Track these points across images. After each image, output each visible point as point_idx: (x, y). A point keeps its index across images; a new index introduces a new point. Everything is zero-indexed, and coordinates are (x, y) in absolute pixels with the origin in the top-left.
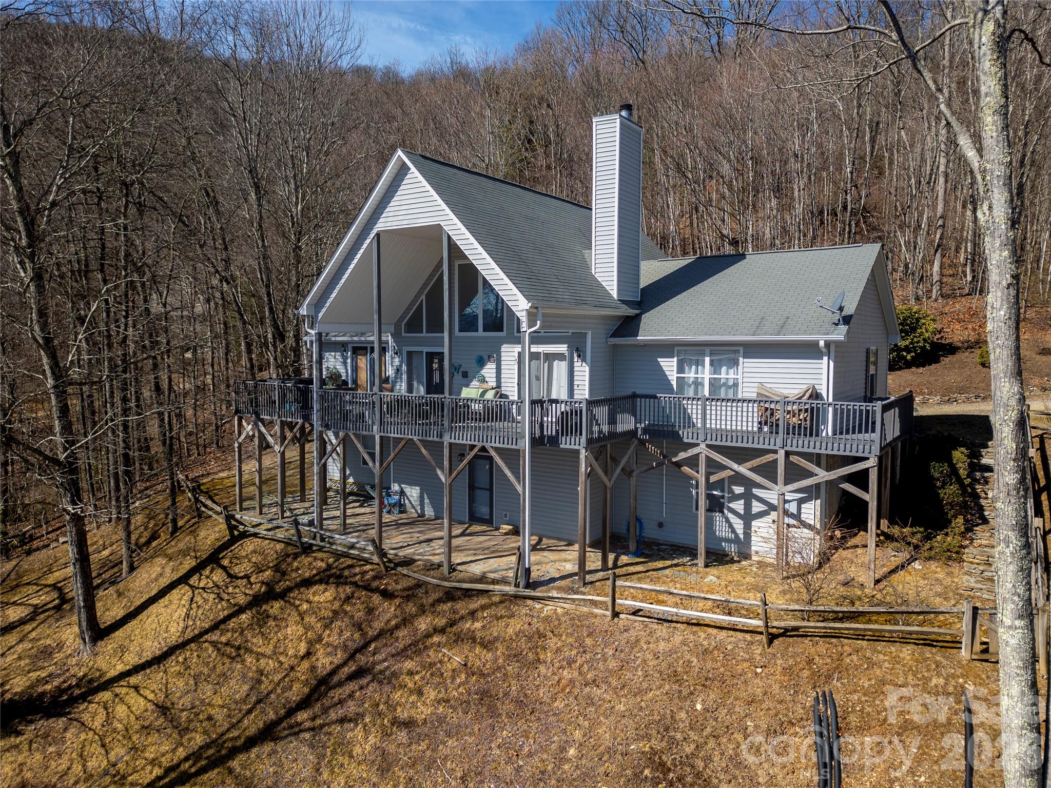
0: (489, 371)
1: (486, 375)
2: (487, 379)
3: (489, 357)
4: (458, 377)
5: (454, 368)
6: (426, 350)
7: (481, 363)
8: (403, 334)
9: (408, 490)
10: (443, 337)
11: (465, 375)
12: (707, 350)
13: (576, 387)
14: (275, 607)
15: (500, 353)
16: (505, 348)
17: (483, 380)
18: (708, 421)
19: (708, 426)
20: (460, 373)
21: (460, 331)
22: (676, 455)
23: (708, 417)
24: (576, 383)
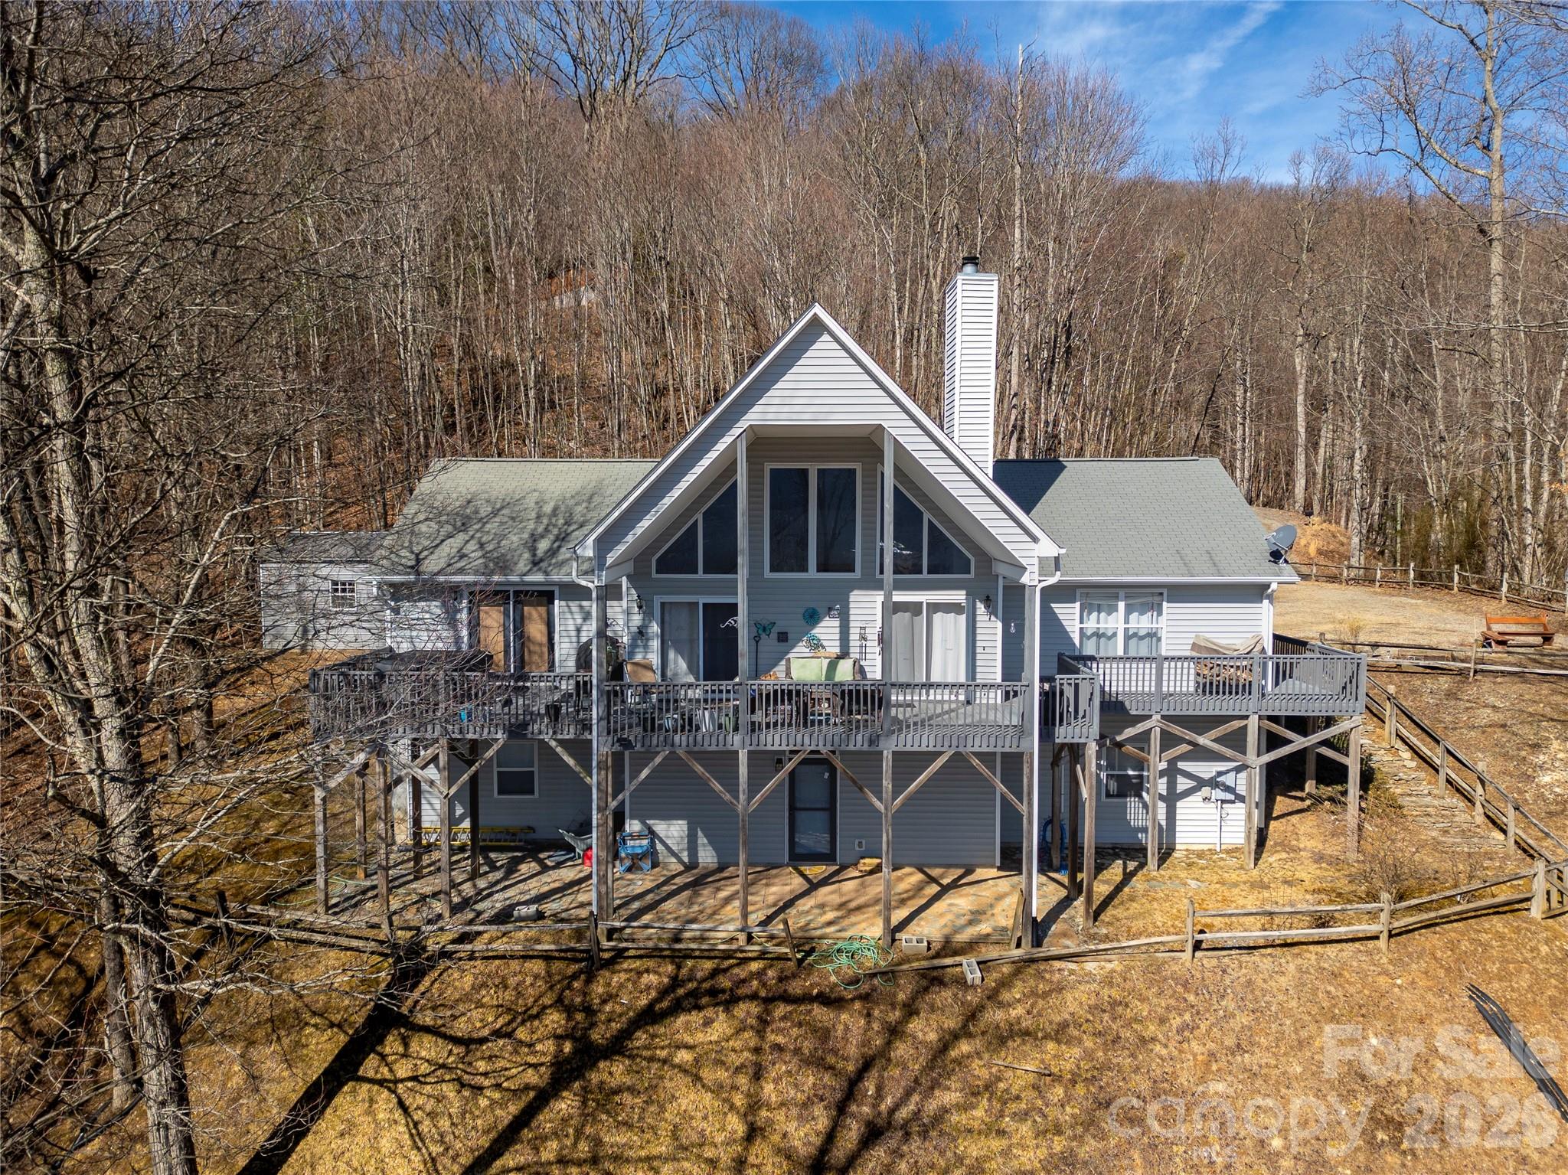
0: (827, 630)
1: (822, 637)
2: (825, 643)
3: (830, 609)
4: (769, 643)
5: (761, 630)
6: (702, 600)
7: (813, 617)
8: (654, 575)
9: (660, 827)
10: (736, 580)
11: (783, 637)
12: (1122, 593)
13: (979, 650)
14: (614, 1072)
15: (848, 602)
16: (856, 596)
17: (817, 645)
18: (1165, 683)
19: (1165, 689)
20: (774, 635)
21: (773, 569)
22: (1120, 733)
23: (1165, 677)
24: (978, 644)
